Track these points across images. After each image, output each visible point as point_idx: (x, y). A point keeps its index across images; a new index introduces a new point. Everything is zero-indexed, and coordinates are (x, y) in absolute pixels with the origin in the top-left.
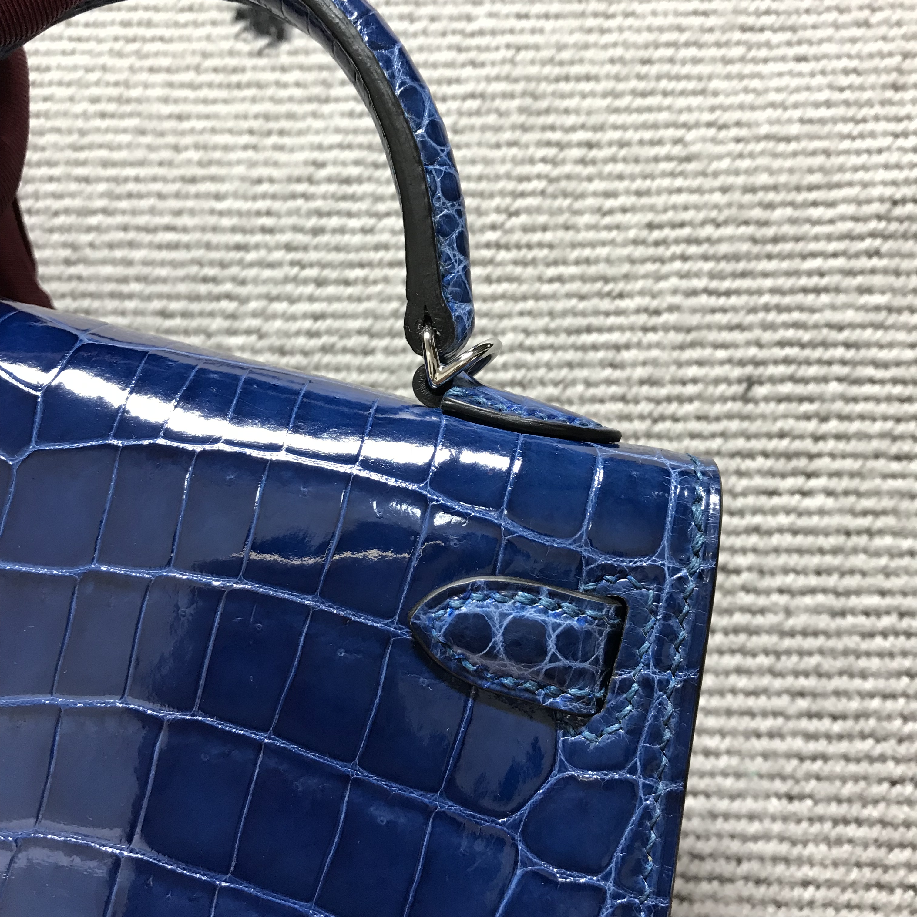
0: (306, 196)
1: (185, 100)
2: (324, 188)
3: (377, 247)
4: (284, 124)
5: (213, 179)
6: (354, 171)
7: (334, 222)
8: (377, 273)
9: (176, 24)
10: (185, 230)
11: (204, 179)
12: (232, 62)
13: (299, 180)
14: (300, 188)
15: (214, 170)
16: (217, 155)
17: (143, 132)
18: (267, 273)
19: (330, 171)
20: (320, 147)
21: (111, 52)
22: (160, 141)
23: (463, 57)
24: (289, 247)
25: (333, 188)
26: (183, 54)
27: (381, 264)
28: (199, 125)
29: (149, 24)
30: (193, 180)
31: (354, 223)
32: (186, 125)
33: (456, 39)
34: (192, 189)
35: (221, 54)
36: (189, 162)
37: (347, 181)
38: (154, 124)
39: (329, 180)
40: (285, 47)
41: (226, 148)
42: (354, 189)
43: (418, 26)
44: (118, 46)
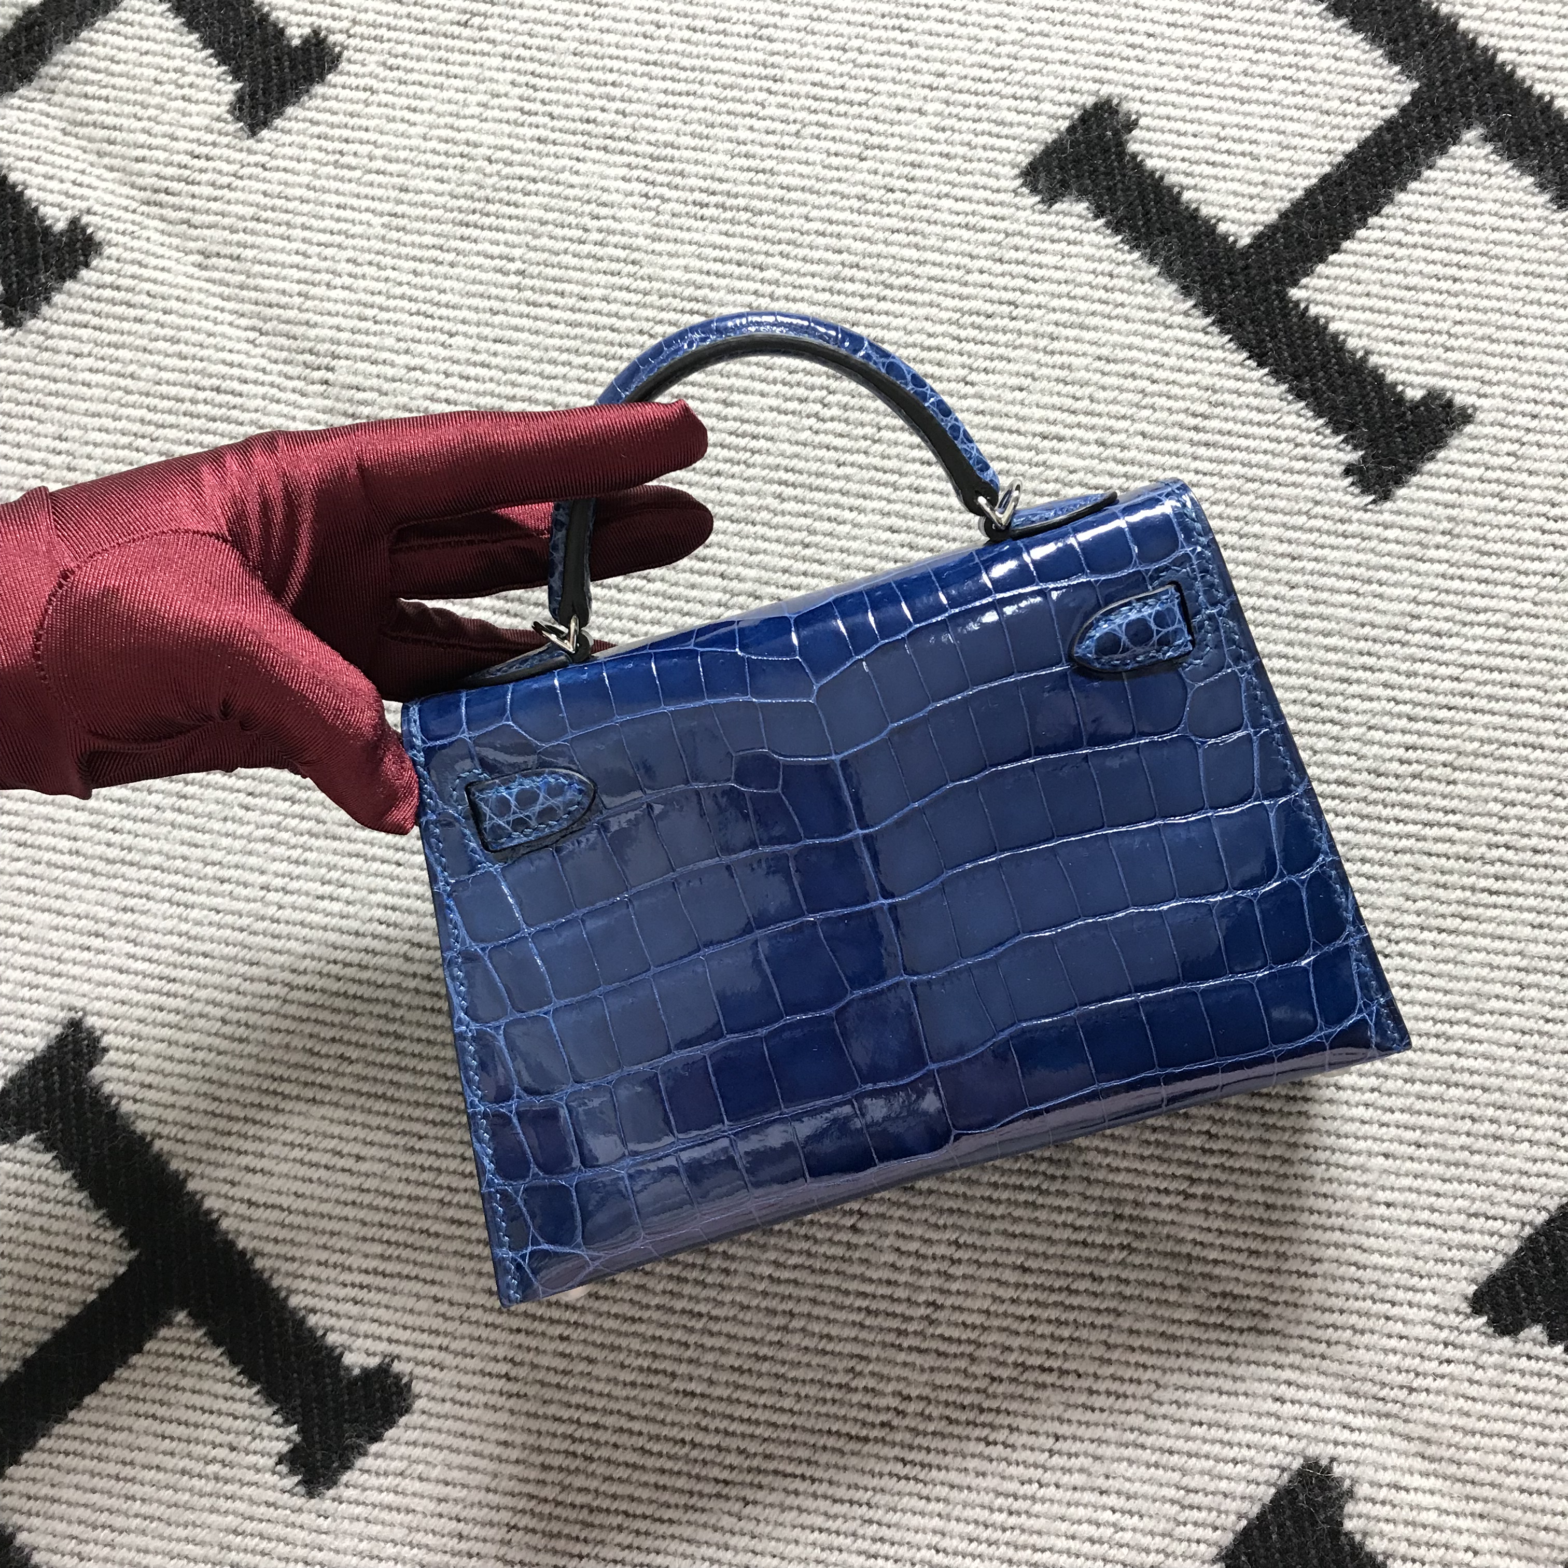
0: (1403, 644)
1: (1298, 542)
2: (1418, 638)
3: (1463, 695)
4: (1383, 575)
5: (1321, 617)
6: (1445, 626)
7: (1426, 668)
8: (1460, 716)
9: (1291, 471)
10: (1296, 659)
11: (1312, 616)
12: (1341, 513)
13: (1396, 628)
14: (1398, 635)
15: (1321, 609)
16: (1325, 596)
17: (1258, 566)
18: (1367, 705)
19: (1424, 623)
20: (1415, 600)
21: (1231, 489)
22: (1273, 576)
23: (1547, 538)
24: (1386, 685)
25: (1426, 638)
26: (1296, 499)
27: (1465, 709)
28: (1311, 566)
29: (1267, 467)
30: (1304, 616)
31: (1443, 670)
32: (1297, 564)
33: (1542, 521)
34: (1304, 624)
35: (1330, 504)
36: (1300, 600)
37: (1439, 634)
38: (1269, 560)
39: (1425, 631)
40: (1388, 505)
41: (1332, 590)
42: (1444, 640)
43: (1506, 505)
44: (1238, 483)
